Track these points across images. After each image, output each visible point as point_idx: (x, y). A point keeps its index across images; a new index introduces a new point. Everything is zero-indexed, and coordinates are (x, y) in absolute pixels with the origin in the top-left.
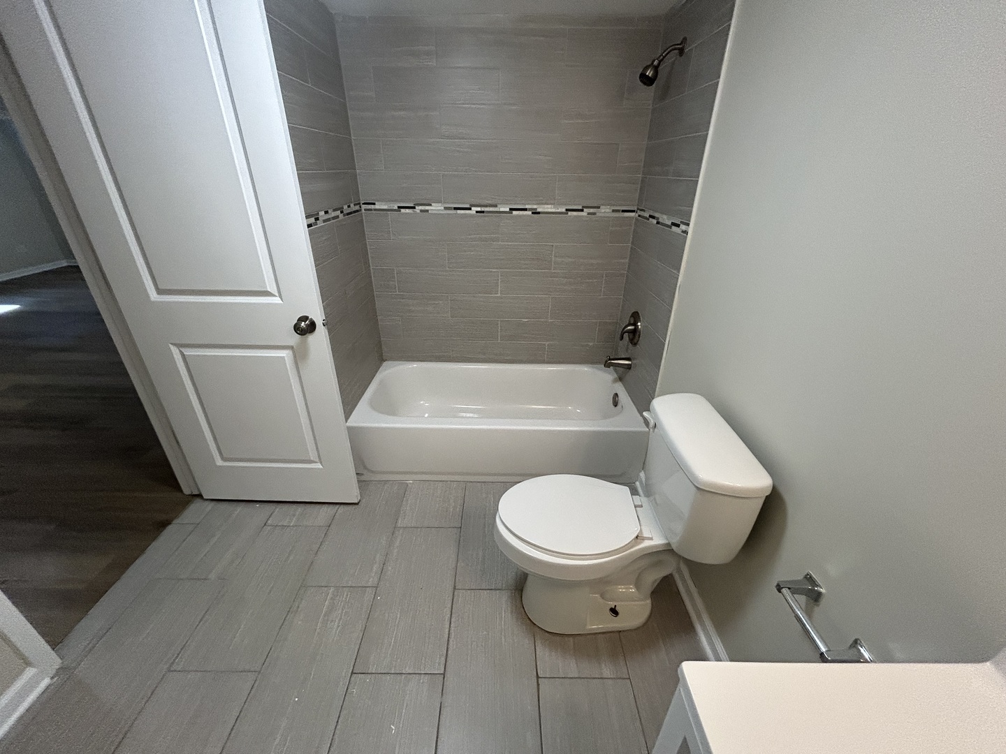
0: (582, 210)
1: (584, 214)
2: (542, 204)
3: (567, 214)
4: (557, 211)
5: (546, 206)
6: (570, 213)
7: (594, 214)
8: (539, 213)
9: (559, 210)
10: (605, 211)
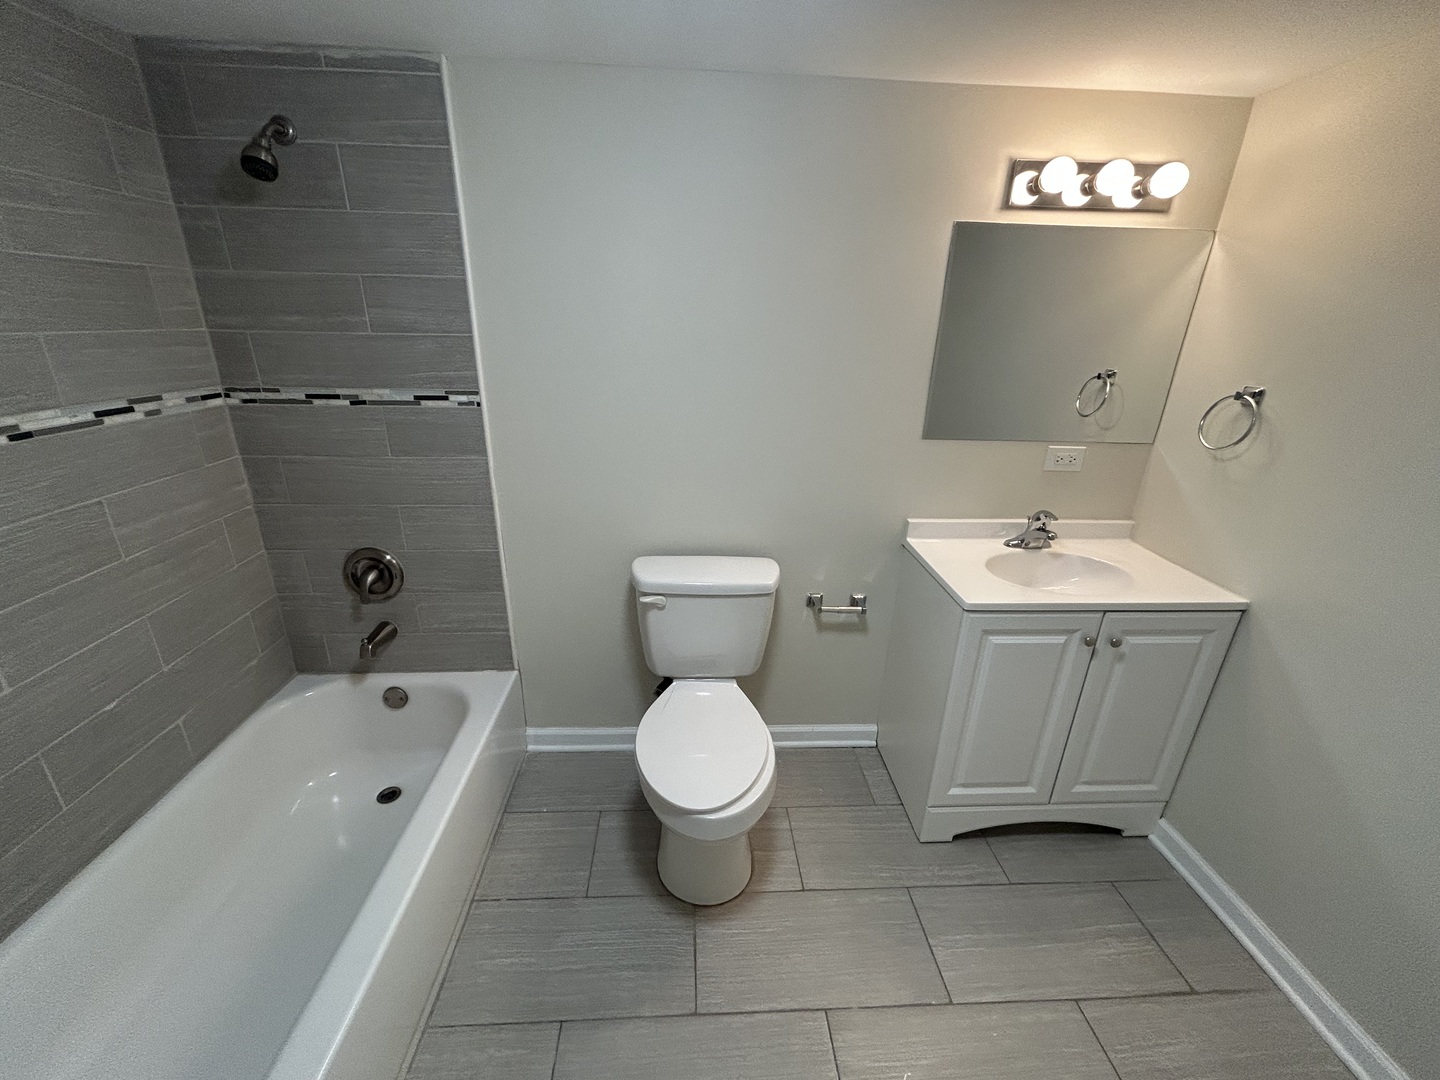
0: (130, 410)
1: (138, 415)
2: (30, 410)
3: (102, 422)
4: (74, 420)
5: (42, 414)
6: (108, 420)
7: (157, 412)
8: (28, 435)
9: (80, 419)
10: (173, 402)
